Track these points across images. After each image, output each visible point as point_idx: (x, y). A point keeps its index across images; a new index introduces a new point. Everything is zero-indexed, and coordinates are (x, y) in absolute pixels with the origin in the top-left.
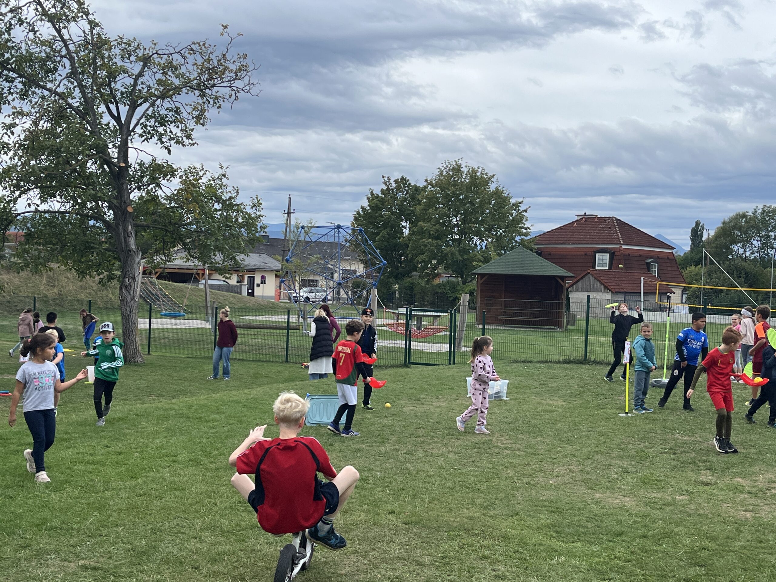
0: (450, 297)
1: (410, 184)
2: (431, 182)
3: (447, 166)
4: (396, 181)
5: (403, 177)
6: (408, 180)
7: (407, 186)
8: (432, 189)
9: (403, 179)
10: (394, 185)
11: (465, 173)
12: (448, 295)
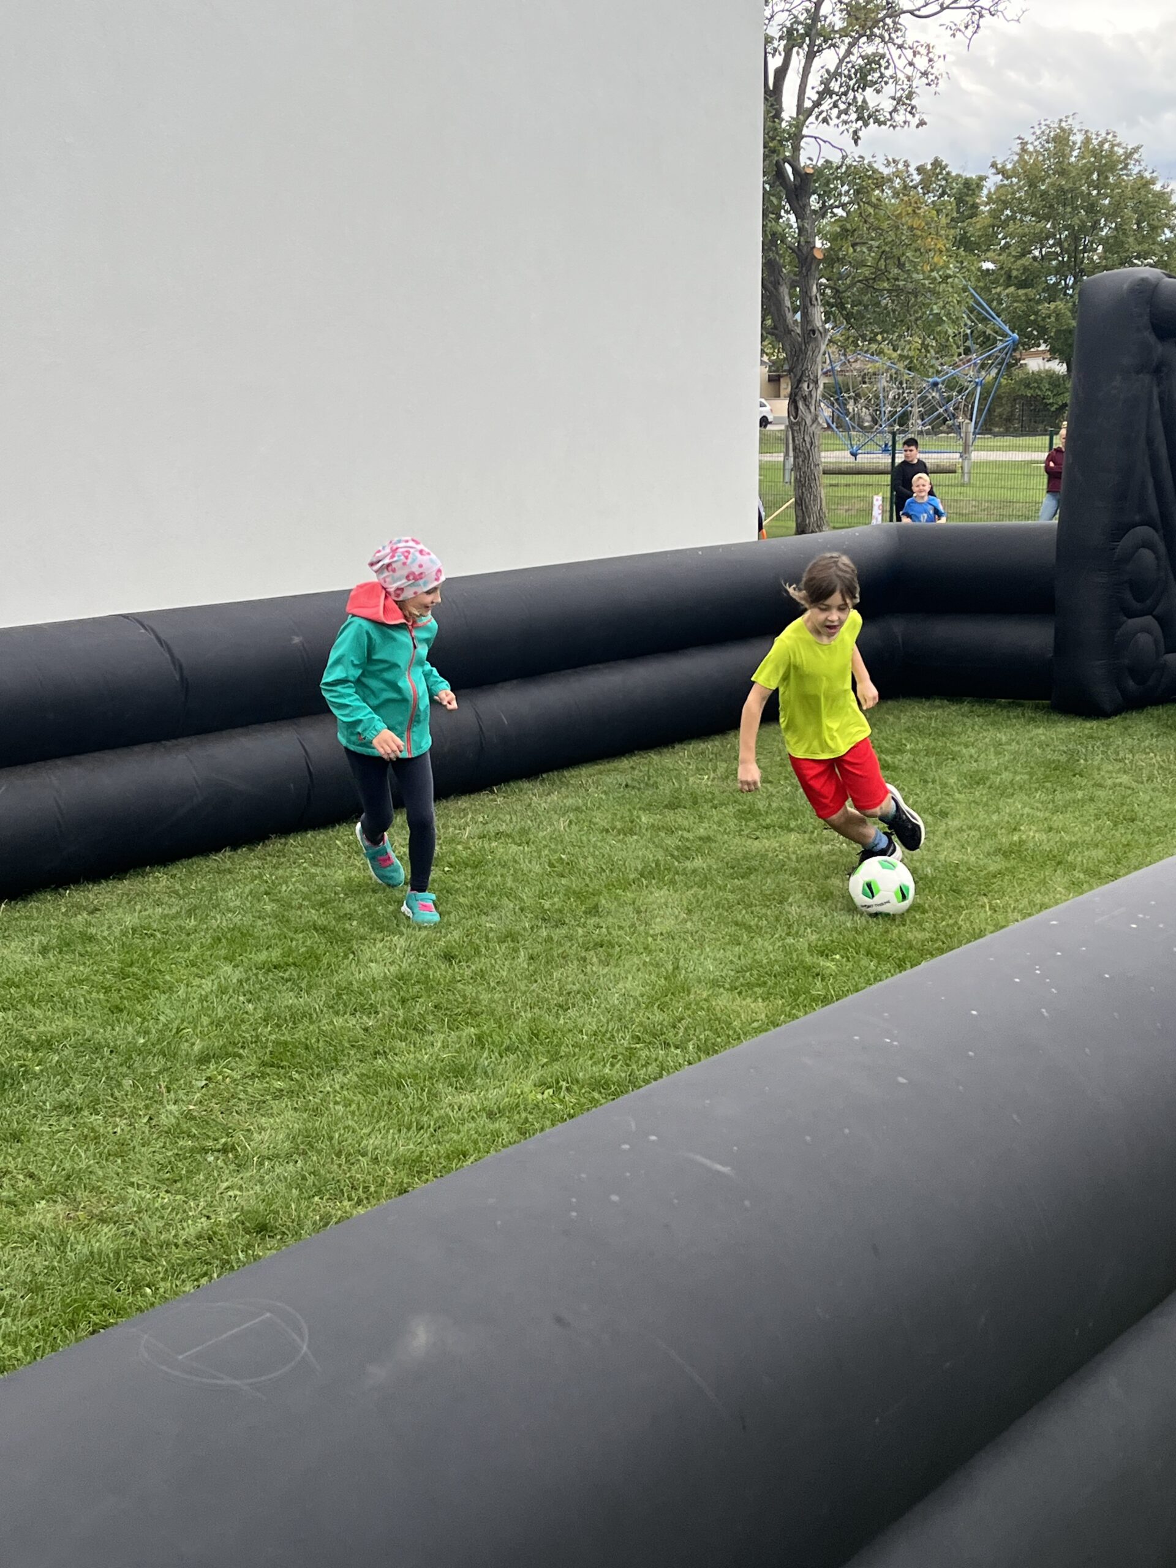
0: (1051, 404)
1: (948, 173)
2: (1003, 167)
3: (1043, 132)
4: (920, 170)
5: (936, 160)
6: (946, 166)
7: (944, 179)
8: (1006, 182)
9: (936, 163)
10: (917, 178)
11: (1078, 145)
12: (1048, 402)
